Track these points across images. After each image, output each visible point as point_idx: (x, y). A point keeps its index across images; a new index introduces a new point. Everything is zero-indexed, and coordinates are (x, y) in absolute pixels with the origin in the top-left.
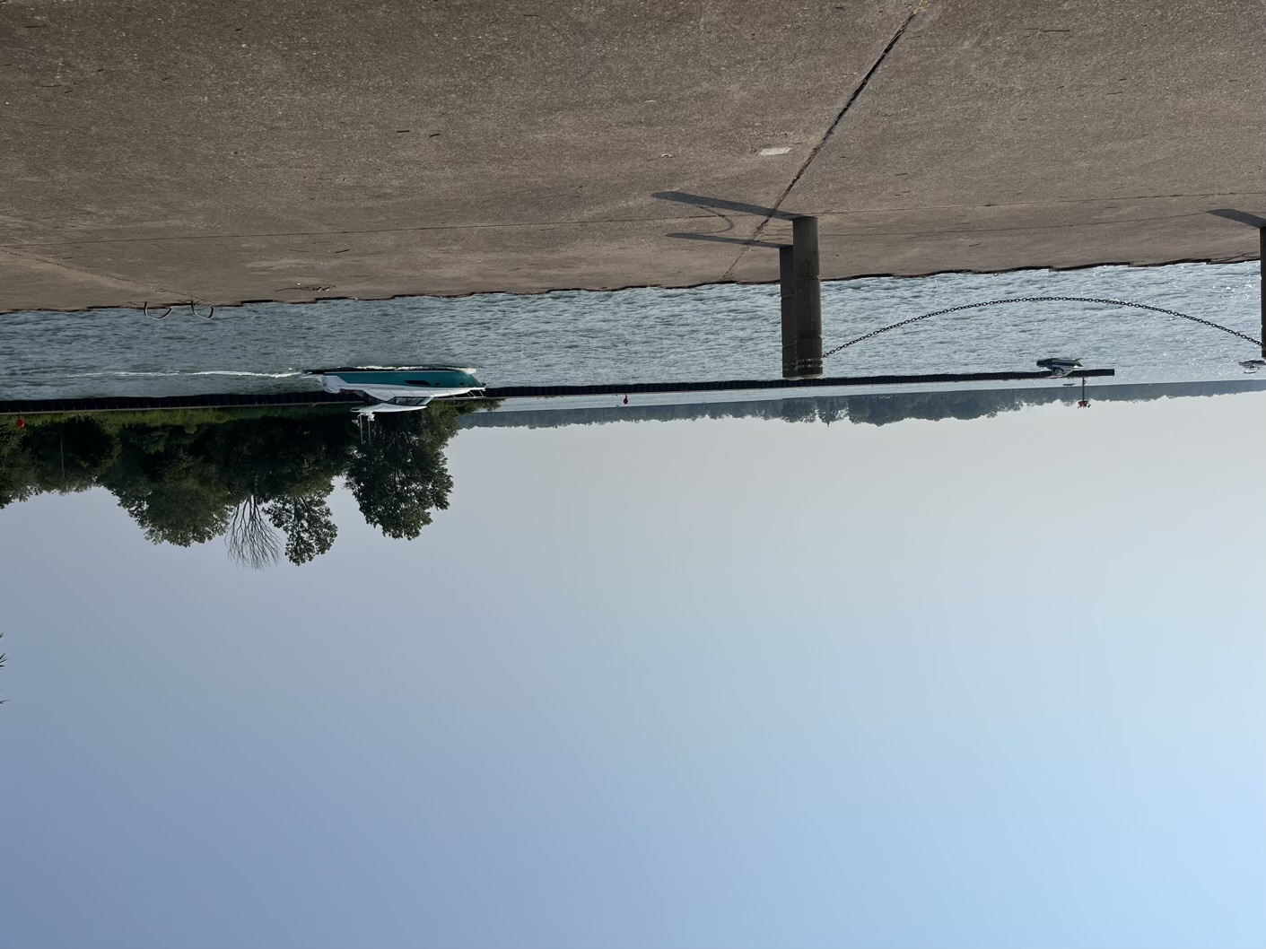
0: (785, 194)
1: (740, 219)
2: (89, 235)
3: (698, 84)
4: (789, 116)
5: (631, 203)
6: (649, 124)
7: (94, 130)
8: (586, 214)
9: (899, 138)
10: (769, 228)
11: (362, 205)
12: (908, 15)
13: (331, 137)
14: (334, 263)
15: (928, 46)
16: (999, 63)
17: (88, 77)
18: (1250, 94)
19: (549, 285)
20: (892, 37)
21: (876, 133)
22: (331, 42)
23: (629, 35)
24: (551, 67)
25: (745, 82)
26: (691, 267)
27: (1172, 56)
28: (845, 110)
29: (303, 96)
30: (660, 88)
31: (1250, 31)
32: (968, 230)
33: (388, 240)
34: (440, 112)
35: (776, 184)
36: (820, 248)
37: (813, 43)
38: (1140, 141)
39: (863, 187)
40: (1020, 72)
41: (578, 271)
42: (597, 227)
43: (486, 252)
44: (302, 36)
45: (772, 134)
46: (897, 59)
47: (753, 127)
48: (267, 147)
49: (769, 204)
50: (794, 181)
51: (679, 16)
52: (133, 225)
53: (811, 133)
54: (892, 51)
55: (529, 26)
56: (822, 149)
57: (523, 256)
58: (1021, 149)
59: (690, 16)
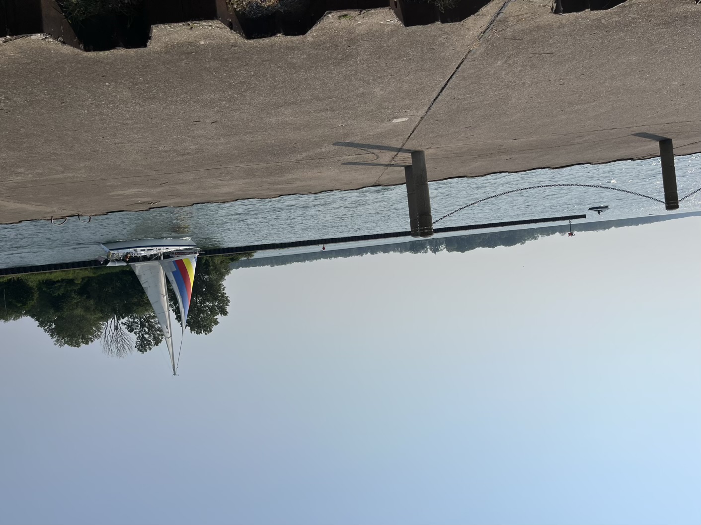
0: (407, 141)
1: (383, 154)
2: (20, 184)
3: (357, 89)
4: (407, 102)
5: (323, 150)
6: (332, 110)
7: (22, 131)
8: (299, 157)
9: (466, 110)
10: (398, 158)
11: (175, 159)
12: (468, 51)
13: (157, 127)
14: (159, 189)
15: (479, 65)
16: (517, 71)
17: (19, 104)
18: (650, 77)
19: (280, 193)
20: (460, 61)
21: (454, 108)
22: (155, 80)
23: (319, 67)
24: (277, 85)
25: (383, 87)
26: (357, 179)
27: (608, 62)
28: (437, 97)
29: (141, 107)
30: (337, 92)
31: (649, 47)
32: (505, 152)
33: (190, 176)
34: (217, 111)
35: (402, 136)
36: (427, 166)
37: (418, 66)
38: (593, 104)
39: (448, 134)
40: (528, 74)
41: (296, 185)
42: (305, 163)
43: (244, 179)
44: (140, 78)
45: (398, 111)
46: (463, 72)
47: (388, 108)
48: (121, 134)
49: (399, 146)
50: (411, 134)
51: (346, 57)
52: (45, 178)
53: (419, 110)
54: (460, 68)
55: (265, 66)
56: (425, 117)
57: (265, 179)
58: (530, 111)
59: (352, 57)
